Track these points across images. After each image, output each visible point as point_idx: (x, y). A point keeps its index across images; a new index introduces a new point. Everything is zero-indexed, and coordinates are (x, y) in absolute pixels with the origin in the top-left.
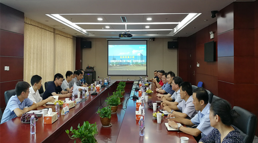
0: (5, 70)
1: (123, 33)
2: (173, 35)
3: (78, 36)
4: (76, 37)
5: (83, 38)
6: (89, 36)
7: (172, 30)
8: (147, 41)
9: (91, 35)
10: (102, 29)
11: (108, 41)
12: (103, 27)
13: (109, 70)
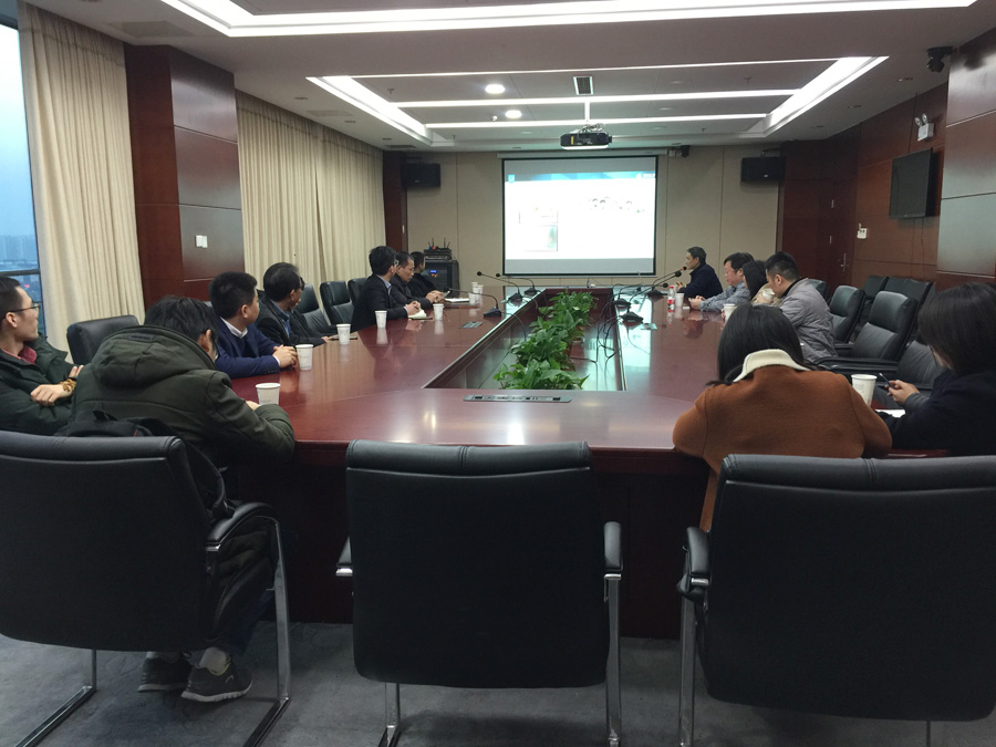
0: (198, 246)
1: (575, 132)
2: (764, 136)
3: (392, 146)
4: (384, 152)
5: (409, 152)
6: (434, 145)
7: (764, 115)
8: (657, 156)
9: (440, 143)
10: (491, 120)
11: (504, 160)
12: (498, 112)
13: (507, 258)
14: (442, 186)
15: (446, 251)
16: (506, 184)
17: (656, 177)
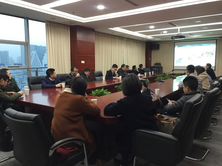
0: (82, 63)
1: (175, 36)
4: (146, 42)
5: (152, 42)
6: (156, 40)
8: (217, 40)
9: (157, 39)
10: (161, 34)
11: (175, 42)
12: (162, 32)
13: (175, 65)
14: (160, 49)
15: (160, 64)
16: (175, 48)
17: (216, 45)
